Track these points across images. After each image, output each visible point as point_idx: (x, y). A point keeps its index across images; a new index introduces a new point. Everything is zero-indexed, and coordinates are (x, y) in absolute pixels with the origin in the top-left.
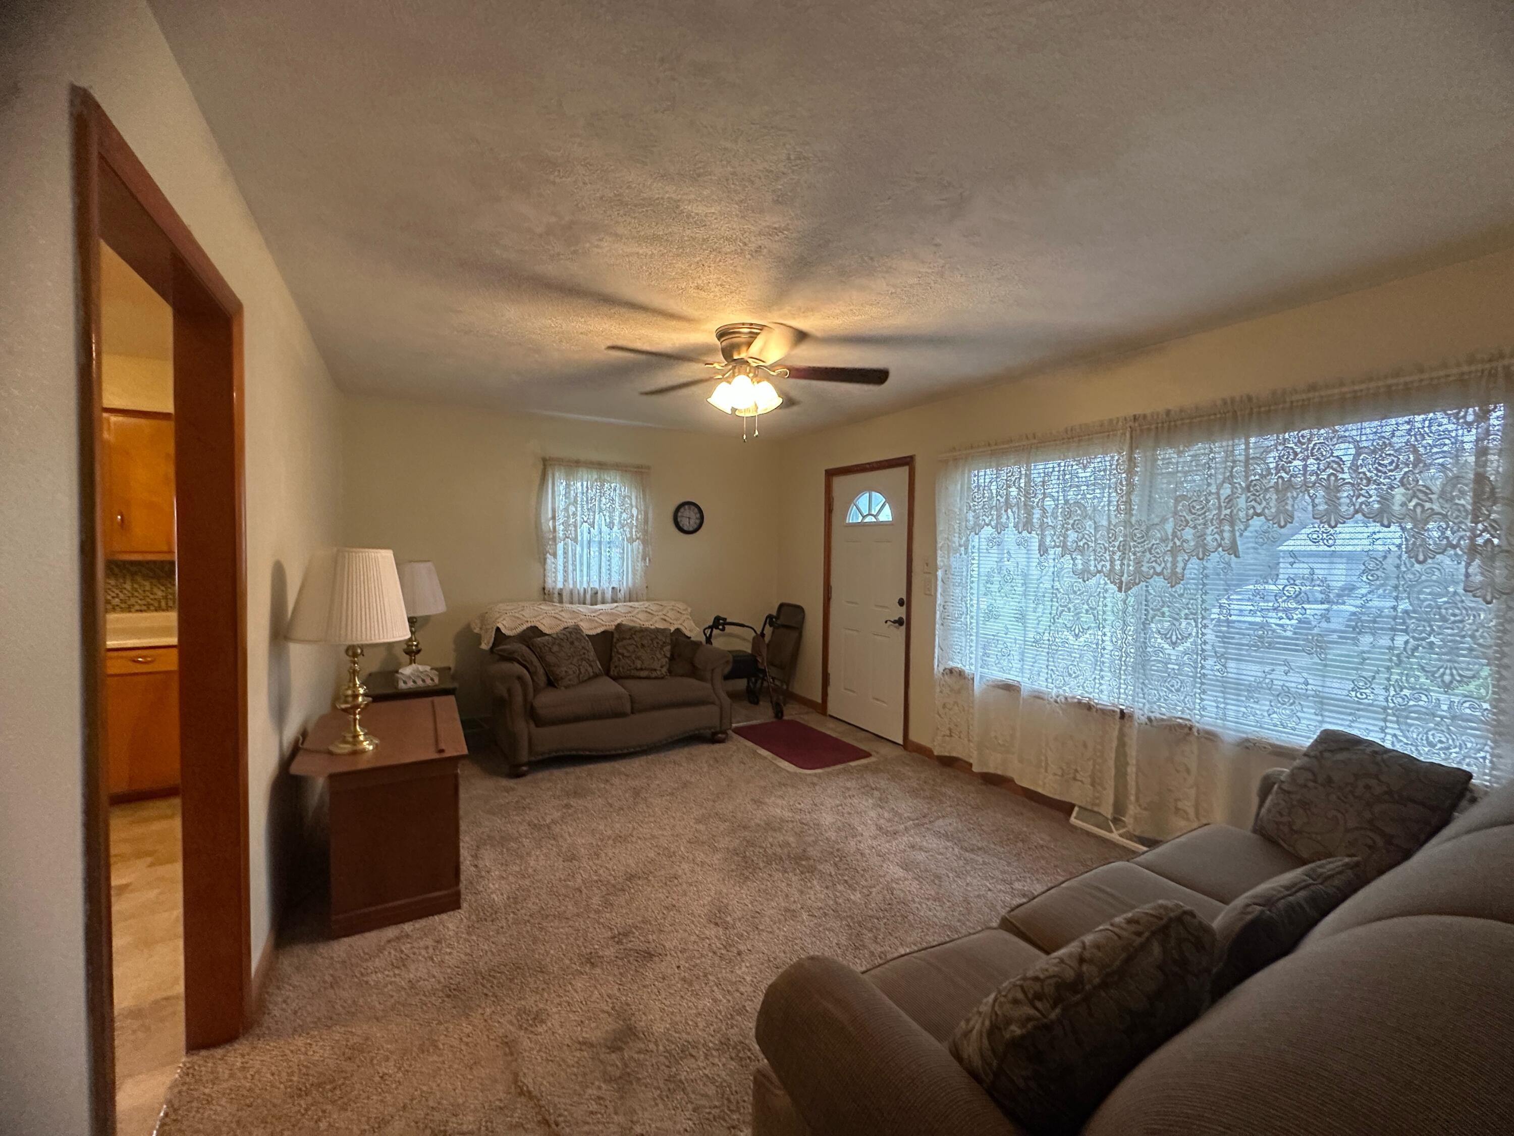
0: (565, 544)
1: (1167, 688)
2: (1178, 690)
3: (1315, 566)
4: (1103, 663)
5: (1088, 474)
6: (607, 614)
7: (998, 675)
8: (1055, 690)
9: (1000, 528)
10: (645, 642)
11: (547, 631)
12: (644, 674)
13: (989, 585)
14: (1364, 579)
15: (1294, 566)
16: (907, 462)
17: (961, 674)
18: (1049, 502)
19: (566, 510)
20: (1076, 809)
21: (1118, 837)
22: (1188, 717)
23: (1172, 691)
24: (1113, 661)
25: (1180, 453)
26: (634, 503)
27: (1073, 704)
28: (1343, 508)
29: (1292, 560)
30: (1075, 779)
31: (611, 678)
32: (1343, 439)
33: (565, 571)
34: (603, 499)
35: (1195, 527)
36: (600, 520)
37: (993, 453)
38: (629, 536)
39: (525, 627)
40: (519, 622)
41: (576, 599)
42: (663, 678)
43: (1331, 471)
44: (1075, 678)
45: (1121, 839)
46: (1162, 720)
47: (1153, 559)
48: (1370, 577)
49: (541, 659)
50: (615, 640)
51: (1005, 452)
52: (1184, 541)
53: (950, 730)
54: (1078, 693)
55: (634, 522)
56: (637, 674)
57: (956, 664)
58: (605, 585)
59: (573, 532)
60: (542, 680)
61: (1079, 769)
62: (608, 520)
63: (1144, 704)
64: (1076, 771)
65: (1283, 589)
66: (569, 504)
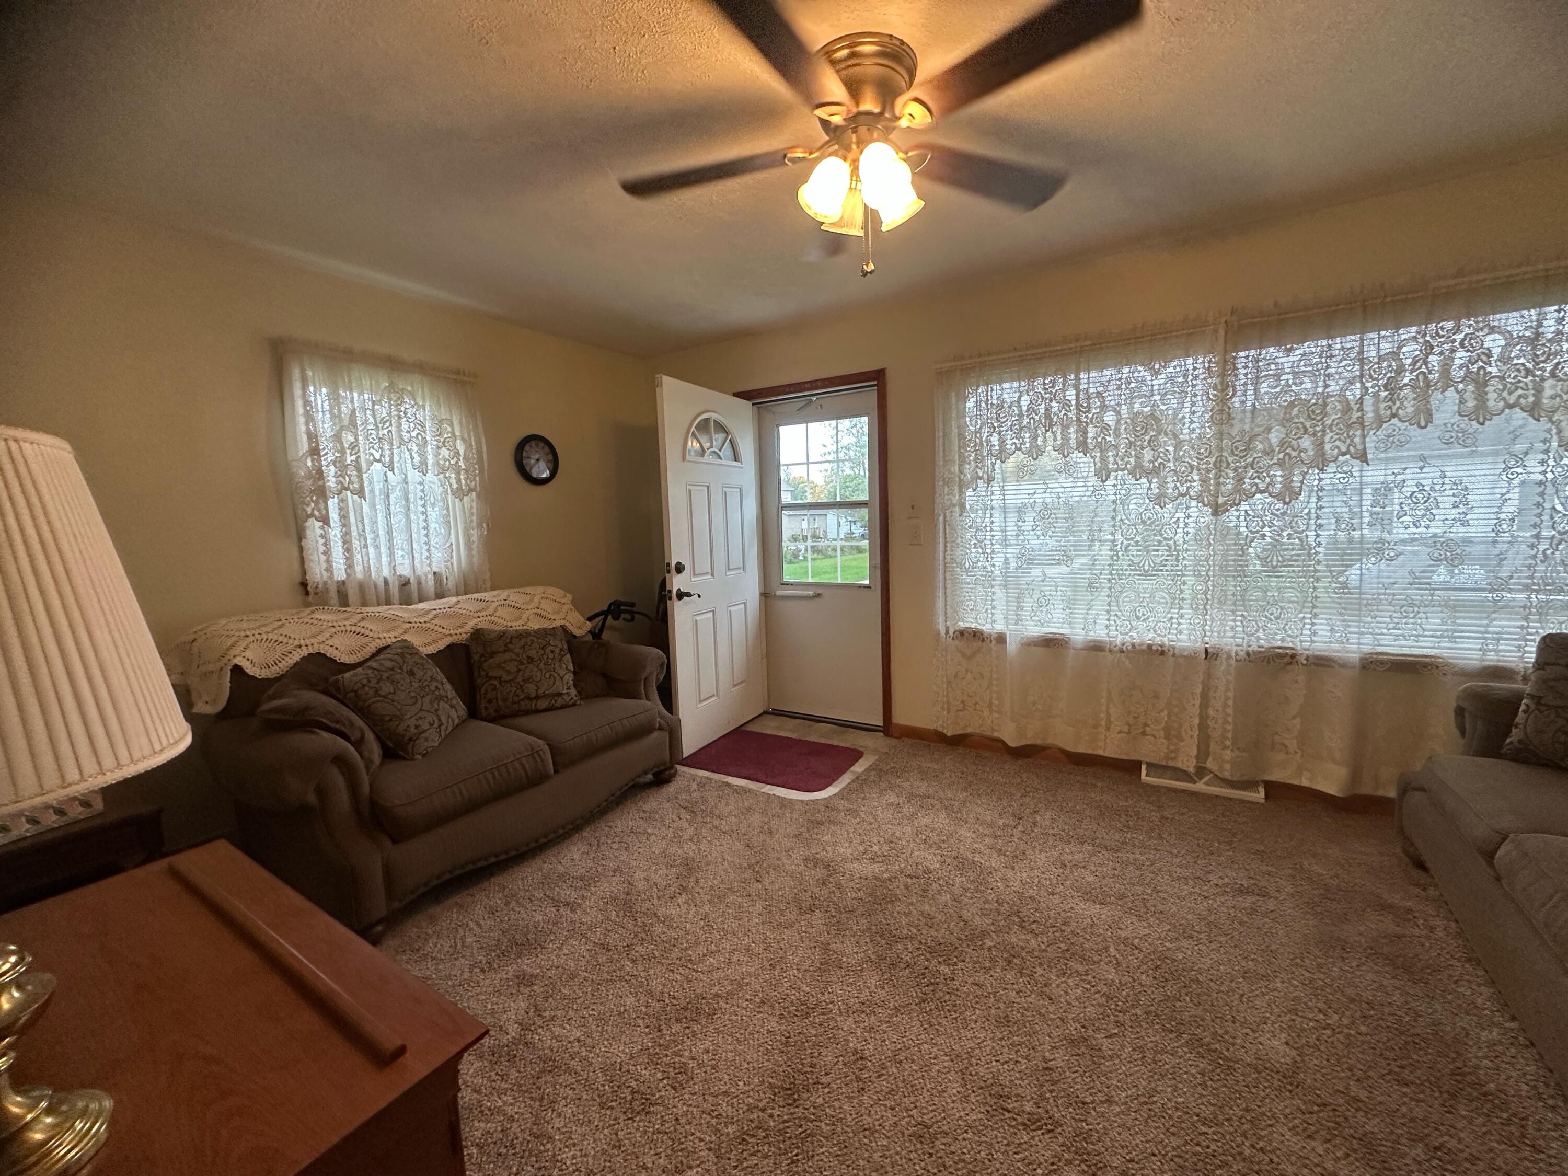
0: (342, 501)
1: (1266, 617)
2: (1277, 618)
3: (1446, 469)
4: (1183, 599)
5: (1162, 381)
6: (446, 616)
7: (1034, 630)
8: (1120, 637)
9: (1036, 452)
10: (533, 653)
11: (346, 659)
12: (543, 704)
13: (1020, 524)
14: (1504, 477)
15: (1424, 470)
16: (878, 377)
17: (976, 635)
18: (1109, 418)
19: (337, 438)
20: (1144, 767)
21: (1204, 787)
22: (1290, 645)
23: (1271, 620)
24: (1194, 598)
25: (1288, 352)
26: (457, 433)
27: (1142, 651)
28: (1491, 403)
29: (1422, 464)
30: (1144, 733)
31: (485, 720)
32: (1492, 330)
33: (348, 550)
34: (405, 426)
35: (1314, 434)
36: (405, 458)
37: (1023, 360)
38: (455, 486)
39: (296, 657)
40: (280, 649)
41: (372, 597)
42: (574, 705)
43: (1481, 364)
44: (1144, 620)
45: (1209, 788)
46: (1260, 652)
47: (1255, 475)
48: (1510, 476)
49: (363, 712)
50: (476, 657)
51: (1039, 358)
52: (1301, 451)
53: (963, 702)
54: (1149, 637)
55: (461, 463)
56: (533, 705)
57: (969, 622)
58: (423, 569)
59: (354, 479)
60: (375, 750)
61: (1149, 722)
62: (417, 459)
63: (1243, 639)
64: (1146, 725)
65: (1411, 495)
66: (342, 428)
